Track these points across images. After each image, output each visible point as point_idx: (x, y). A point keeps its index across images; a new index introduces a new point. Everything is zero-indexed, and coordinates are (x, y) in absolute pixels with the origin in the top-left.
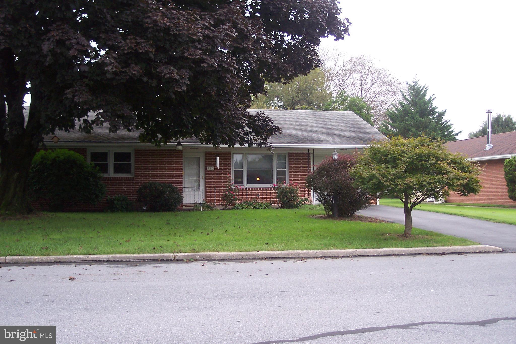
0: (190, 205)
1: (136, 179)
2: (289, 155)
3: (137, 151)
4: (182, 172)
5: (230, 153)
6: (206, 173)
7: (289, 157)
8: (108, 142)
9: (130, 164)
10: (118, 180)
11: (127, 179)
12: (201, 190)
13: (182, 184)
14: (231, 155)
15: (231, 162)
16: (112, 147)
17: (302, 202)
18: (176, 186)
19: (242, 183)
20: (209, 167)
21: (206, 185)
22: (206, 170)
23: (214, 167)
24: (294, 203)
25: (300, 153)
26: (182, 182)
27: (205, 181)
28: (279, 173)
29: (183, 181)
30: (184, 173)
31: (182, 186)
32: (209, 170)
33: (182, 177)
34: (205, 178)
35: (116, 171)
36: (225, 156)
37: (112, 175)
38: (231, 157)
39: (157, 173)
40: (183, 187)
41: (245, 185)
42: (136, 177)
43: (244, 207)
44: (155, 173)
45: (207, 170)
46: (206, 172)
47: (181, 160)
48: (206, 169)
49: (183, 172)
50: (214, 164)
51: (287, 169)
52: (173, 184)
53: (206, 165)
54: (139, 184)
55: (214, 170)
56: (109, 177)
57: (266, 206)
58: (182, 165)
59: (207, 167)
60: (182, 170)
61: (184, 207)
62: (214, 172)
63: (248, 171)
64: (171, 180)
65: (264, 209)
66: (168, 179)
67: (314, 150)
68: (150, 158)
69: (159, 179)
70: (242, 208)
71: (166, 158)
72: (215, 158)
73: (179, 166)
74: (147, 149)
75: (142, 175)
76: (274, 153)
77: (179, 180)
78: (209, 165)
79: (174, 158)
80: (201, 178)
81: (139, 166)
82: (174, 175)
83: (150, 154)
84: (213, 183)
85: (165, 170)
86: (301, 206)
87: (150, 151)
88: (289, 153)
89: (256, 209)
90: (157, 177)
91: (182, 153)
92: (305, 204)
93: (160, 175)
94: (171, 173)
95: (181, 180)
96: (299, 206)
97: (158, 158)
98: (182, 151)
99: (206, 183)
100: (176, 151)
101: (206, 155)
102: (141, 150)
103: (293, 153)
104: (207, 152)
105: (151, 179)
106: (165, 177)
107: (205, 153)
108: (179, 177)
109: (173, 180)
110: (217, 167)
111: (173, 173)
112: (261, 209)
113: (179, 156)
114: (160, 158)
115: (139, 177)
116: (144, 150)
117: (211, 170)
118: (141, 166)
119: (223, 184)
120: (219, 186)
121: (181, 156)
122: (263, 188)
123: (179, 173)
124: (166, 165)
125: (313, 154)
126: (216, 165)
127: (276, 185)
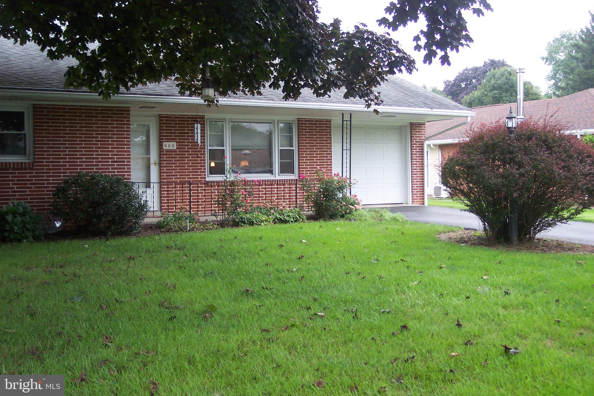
1: (37, 166)
2: (298, 124)
3: (38, 109)
4: (129, 151)
5: (203, 117)
6: (160, 155)
7: (298, 127)
9: (24, 136)
11: (19, 167)
12: (153, 186)
13: (130, 175)
14: (203, 121)
15: (204, 133)
19: (222, 171)
20: (167, 143)
21: (161, 176)
22: (162, 148)
23: (175, 144)
25: (315, 121)
26: (130, 172)
27: (161, 170)
28: (282, 154)
29: (132, 170)
32: (167, 148)
33: (129, 162)
34: (160, 164)
38: (204, 124)
39: (80, 155)
42: (37, 162)
43: (261, 219)
44: (77, 155)
45: (164, 148)
46: (160, 152)
47: (127, 128)
48: (161, 146)
50: (177, 138)
51: (295, 148)
53: (160, 139)
54: (43, 176)
55: (175, 148)
57: (297, 216)
58: (129, 138)
59: (164, 143)
60: (129, 148)
62: (176, 151)
63: (232, 150)
64: (109, 169)
65: (296, 221)
66: (102, 165)
67: (351, 114)
68: (65, 123)
69: (86, 165)
70: (259, 222)
71: (98, 124)
72: (194, 127)
73: (124, 141)
74: (60, 105)
75: (49, 158)
76: (274, 120)
77: (124, 168)
78: (166, 139)
79: (113, 124)
80: (152, 164)
81: (44, 140)
82: (114, 158)
83: (65, 116)
84: (175, 173)
85: (96, 148)
86: (349, 213)
87: (65, 109)
88: (298, 121)
89: (282, 222)
90: (80, 162)
91: (129, 114)
92: (356, 209)
93: (86, 158)
94: (109, 155)
95: (128, 168)
96: (346, 213)
97: (82, 123)
98: (129, 111)
99: (161, 173)
100: (117, 110)
101: (160, 120)
102: (47, 107)
103: (305, 121)
104: (163, 115)
105: (69, 165)
106: (96, 162)
107: (160, 117)
108: (124, 162)
109: (112, 169)
110: (197, 142)
111: (112, 155)
112: (292, 221)
113: (124, 121)
114: (85, 123)
115: (43, 162)
116: (52, 108)
117: (171, 148)
118: (47, 140)
119: (192, 175)
120: (185, 178)
121: (127, 121)
122: (268, 181)
123: (124, 155)
124: (98, 138)
125: (349, 122)
126: (194, 139)
127: (279, 175)
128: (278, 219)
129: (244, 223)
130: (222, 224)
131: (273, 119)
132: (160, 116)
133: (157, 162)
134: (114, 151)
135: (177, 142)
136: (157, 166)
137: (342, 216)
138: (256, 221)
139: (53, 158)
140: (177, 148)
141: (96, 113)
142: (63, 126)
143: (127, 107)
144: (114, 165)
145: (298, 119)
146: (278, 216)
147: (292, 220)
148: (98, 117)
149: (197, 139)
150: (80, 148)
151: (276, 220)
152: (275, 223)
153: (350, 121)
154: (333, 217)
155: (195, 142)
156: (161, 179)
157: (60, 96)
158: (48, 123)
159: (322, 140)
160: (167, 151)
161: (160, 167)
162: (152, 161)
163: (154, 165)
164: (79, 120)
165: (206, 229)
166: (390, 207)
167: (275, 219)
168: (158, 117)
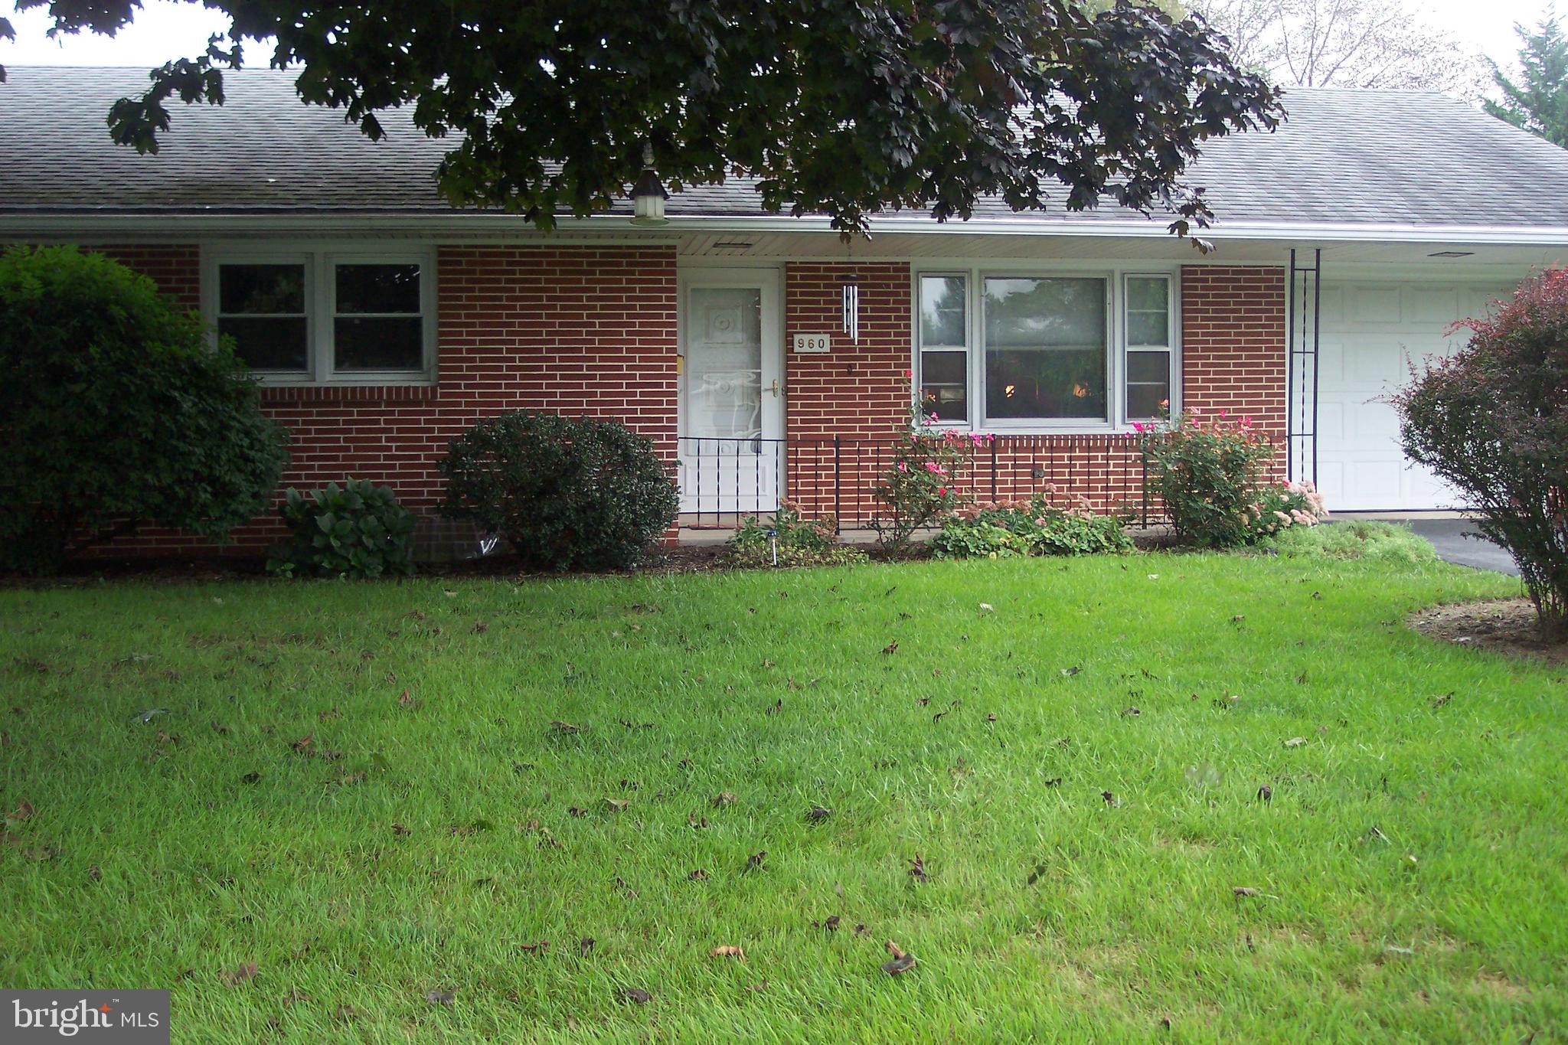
0: (711, 520)
1: (443, 395)
2: (1183, 280)
3: (448, 258)
4: (674, 359)
5: (905, 268)
6: (788, 366)
7: (1183, 288)
8: (298, 211)
9: (417, 323)
10: (354, 404)
11: (401, 397)
12: (768, 448)
13: (675, 420)
14: (908, 278)
15: (908, 310)
16: (323, 235)
17: (1281, 514)
18: (641, 429)
19: (959, 411)
20: (806, 338)
21: (788, 421)
22: (792, 350)
23: (826, 338)
24: (1239, 523)
25: (1234, 273)
26: (675, 411)
27: (788, 406)
28: (1136, 364)
29: (680, 407)
30: (686, 366)
31: (674, 429)
32: (806, 349)
33: (674, 385)
34: (786, 390)
35: (345, 358)
36: (880, 286)
37: (328, 378)
38: (908, 286)
39: (548, 368)
40: (680, 433)
41: (978, 424)
42: (442, 386)
43: (995, 541)
44: (540, 368)
45: (797, 349)
46: (788, 359)
47: (668, 299)
48: (789, 343)
49: (680, 362)
50: (832, 324)
51: (1173, 348)
52: (628, 420)
53: (788, 326)
54: (459, 421)
55: (827, 349)
56: (309, 389)
57: (1102, 538)
58: (673, 325)
59: (797, 337)
60: (674, 350)
61: (685, 536)
62: (830, 358)
63: (990, 355)
64: (621, 403)
65: (1095, 550)
66: (603, 394)
67: (1318, 251)
68: (513, 290)
69: (562, 395)
70: (985, 549)
71: (594, 290)
72: (840, 294)
73: (660, 333)
74: (499, 247)
75: (474, 377)
76: (1112, 272)
77: (661, 403)
78: (803, 326)
79: (633, 290)
80: (766, 390)
81: (460, 334)
82: (634, 377)
83: (513, 272)
84: (826, 413)
85: (588, 350)
86: (1273, 534)
87: (512, 255)
88: (1183, 273)
89: (1054, 553)
90: (548, 386)
91: (674, 264)
92: (1294, 522)
93: (562, 377)
94: (620, 368)
95: (669, 403)
96: (1266, 532)
97: (554, 290)
98: (674, 256)
99: (788, 413)
100: (642, 255)
101: (789, 278)
102: (468, 252)
103: (1202, 272)
104: (795, 263)
105: (522, 395)
106: (588, 386)
107: (789, 269)
108: (660, 385)
109: (629, 403)
110: (848, 333)
111: (629, 368)
112: (1082, 551)
113: (660, 281)
114: (562, 290)
115: (458, 386)
116: (482, 254)
117: (816, 349)
118: (469, 333)
119: (873, 420)
120: (854, 429)
121: (668, 281)
122: (1059, 438)
123: (660, 368)
124: (593, 325)
125: (1312, 275)
126: (840, 326)
127: (1124, 422)
128: (1046, 544)
129: (945, 551)
130: (879, 554)
131: (1110, 267)
132: (789, 267)
133: (779, 386)
134: (633, 359)
135: (832, 334)
136: (780, 397)
137: (1250, 542)
138: (977, 547)
139: (482, 377)
140: (833, 350)
141: (589, 264)
142: (508, 299)
143: (668, 247)
144: (634, 394)
145: (1183, 266)
146: (1047, 536)
147: (1085, 547)
148: (593, 273)
149: (848, 327)
150: (548, 351)
151: (1042, 546)
152: (1039, 554)
153: (1317, 270)
154: (1220, 539)
155: (842, 334)
156: (788, 429)
157: (486, 223)
158: (472, 290)
159: (1256, 326)
160: (806, 357)
161: (788, 398)
162: (766, 383)
163: (771, 393)
164: (547, 281)
165: (828, 564)
166: (1411, 521)
167: (1037, 543)
168: (783, 270)
